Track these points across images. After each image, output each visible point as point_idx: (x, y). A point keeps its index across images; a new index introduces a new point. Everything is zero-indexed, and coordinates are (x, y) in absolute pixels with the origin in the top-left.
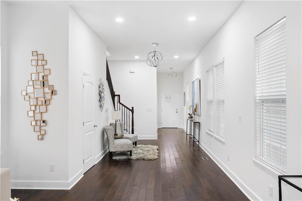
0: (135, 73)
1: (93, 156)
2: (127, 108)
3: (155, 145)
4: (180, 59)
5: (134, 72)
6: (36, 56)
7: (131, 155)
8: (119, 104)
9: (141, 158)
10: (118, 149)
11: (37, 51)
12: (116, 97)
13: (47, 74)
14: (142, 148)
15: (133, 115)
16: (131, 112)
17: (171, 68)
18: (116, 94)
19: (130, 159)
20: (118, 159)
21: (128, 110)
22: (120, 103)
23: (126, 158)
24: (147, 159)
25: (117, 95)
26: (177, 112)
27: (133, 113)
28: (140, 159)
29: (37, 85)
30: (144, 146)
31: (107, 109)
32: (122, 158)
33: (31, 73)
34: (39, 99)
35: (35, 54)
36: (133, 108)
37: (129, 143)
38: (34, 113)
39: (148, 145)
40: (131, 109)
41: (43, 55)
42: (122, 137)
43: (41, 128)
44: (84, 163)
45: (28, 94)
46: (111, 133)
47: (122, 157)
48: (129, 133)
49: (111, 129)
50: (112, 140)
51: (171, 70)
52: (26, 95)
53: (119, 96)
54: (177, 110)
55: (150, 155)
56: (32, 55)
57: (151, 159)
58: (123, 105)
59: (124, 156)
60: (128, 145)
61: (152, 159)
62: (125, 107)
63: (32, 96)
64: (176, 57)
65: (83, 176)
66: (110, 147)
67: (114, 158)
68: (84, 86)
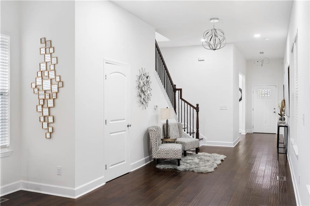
0: (205, 60)
1: (125, 162)
2: (191, 105)
3: (222, 154)
4: (265, 39)
5: (203, 60)
6: (44, 43)
7: (179, 165)
8: (180, 100)
9: (190, 170)
10: (163, 156)
11: (45, 38)
12: (177, 92)
13: (55, 63)
14: (202, 157)
15: (198, 114)
16: (196, 110)
17: (261, 53)
18: (177, 87)
19: (176, 169)
20: (161, 168)
21: (192, 108)
22: (182, 99)
23: (171, 168)
24: (197, 172)
25: (178, 90)
26: (274, 112)
27: (198, 111)
28: (188, 171)
29: (45, 76)
30: (207, 154)
31: (157, 106)
32: (167, 168)
33: (40, 63)
34: (47, 92)
35: (43, 41)
36: (197, 105)
37: (175, 149)
38: (42, 107)
39: (213, 153)
40: (196, 106)
41: (51, 41)
42: (174, 141)
43: (49, 125)
44: (106, 168)
45: (38, 87)
46: (154, 135)
47: (168, 165)
48: (193, 137)
49: (153, 131)
50: (154, 144)
51: (262, 55)
52: (36, 87)
53: (181, 90)
54: (275, 109)
55: (205, 166)
56: (40, 42)
57: (202, 172)
58: (185, 101)
59: (169, 165)
60: (175, 152)
61: (204, 172)
62: (188, 103)
63: (40, 88)
64: (257, 36)
65: (104, 184)
66: (153, 152)
67: (158, 166)
68: (106, 76)
